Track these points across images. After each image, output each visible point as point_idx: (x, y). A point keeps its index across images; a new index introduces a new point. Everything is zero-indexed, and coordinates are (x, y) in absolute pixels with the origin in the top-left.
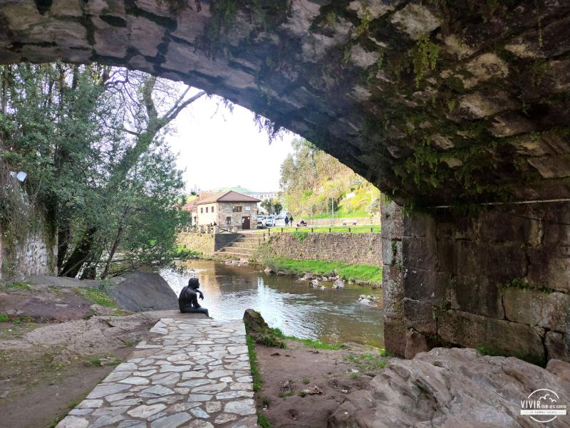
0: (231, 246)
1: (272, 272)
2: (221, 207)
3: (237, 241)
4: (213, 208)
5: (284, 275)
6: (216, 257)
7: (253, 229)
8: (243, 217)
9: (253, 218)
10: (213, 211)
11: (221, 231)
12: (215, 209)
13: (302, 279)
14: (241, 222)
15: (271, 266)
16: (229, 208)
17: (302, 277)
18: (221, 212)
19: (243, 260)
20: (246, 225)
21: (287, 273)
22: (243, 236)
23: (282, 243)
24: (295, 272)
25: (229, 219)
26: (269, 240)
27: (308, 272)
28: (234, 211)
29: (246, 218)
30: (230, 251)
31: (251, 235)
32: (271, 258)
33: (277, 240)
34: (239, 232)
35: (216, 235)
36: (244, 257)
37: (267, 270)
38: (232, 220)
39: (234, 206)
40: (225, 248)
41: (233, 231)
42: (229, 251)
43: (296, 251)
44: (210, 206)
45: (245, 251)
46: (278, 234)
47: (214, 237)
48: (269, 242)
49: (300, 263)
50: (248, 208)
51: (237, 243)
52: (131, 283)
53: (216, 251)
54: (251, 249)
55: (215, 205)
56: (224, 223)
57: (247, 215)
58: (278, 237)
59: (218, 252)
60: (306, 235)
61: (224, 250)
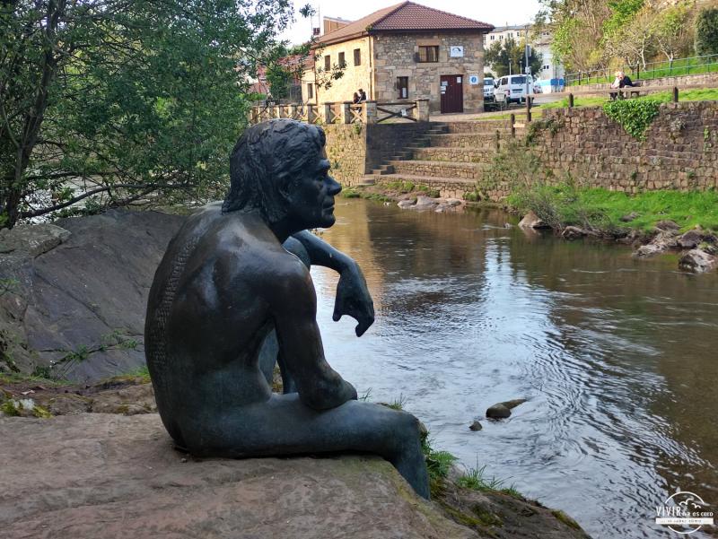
0: (411, 157)
1: (544, 229)
2: (380, 49)
3: (428, 144)
4: (357, 52)
5: (583, 235)
6: (371, 190)
7: (470, 112)
8: (443, 78)
9: (472, 80)
10: (357, 62)
11: (382, 115)
12: (365, 57)
13: (651, 248)
14: (436, 90)
15: (541, 209)
16: (402, 50)
17: (647, 242)
18: (381, 63)
19: (449, 198)
20: (453, 100)
21: (595, 231)
22: (447, 129)
23: (571, 140)
24: (621, 227)
25: (403, 83)
26: (527, 133)
27: (664, 227)
28: (417, 59)
29: (450, 79)
30: (408, 173)
31: (468, 126)
32: (536, 187)
33: (554, 134)
34: (432, 119)
35: (368, 126)
36: (453, 187)
37: (528, 223)
38: (412, 87)
39: (417, 45)
40: (394, 163)
41: (416, 114)
42: (407, 171)
43: (619, 166)
44: (348, 49)
45: (453, 171)
46: (559, 113)
47: (364, 134)
48: (530, 139)
49: (634, 201)
50: (456, 52)
51: (429, 150)
52: (89, 247)
53: (369, 172)
54: (471, 165)
55: (365, 45)
56: (390, 94)
57: (454, 72)
58: (557, 122)
59: (377, 174)
60: (654, 111)
61: (392, 170)
